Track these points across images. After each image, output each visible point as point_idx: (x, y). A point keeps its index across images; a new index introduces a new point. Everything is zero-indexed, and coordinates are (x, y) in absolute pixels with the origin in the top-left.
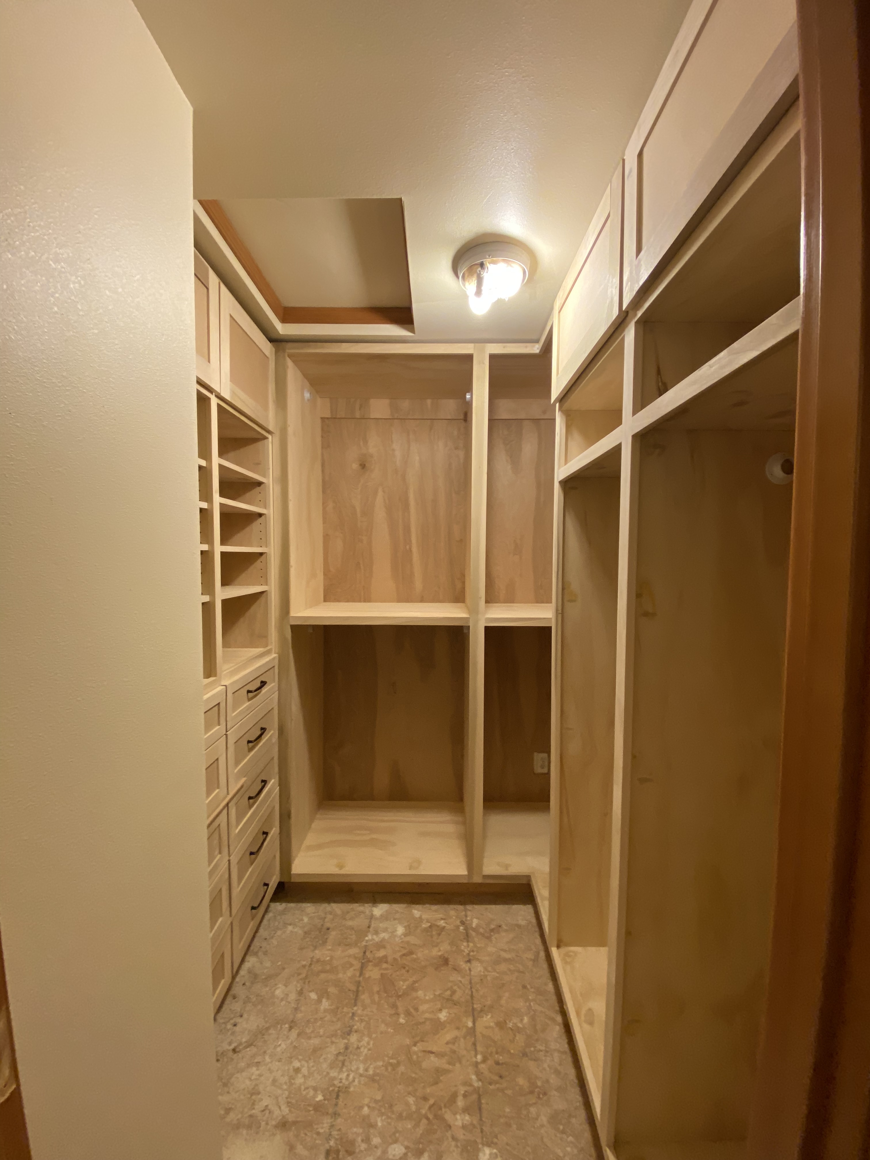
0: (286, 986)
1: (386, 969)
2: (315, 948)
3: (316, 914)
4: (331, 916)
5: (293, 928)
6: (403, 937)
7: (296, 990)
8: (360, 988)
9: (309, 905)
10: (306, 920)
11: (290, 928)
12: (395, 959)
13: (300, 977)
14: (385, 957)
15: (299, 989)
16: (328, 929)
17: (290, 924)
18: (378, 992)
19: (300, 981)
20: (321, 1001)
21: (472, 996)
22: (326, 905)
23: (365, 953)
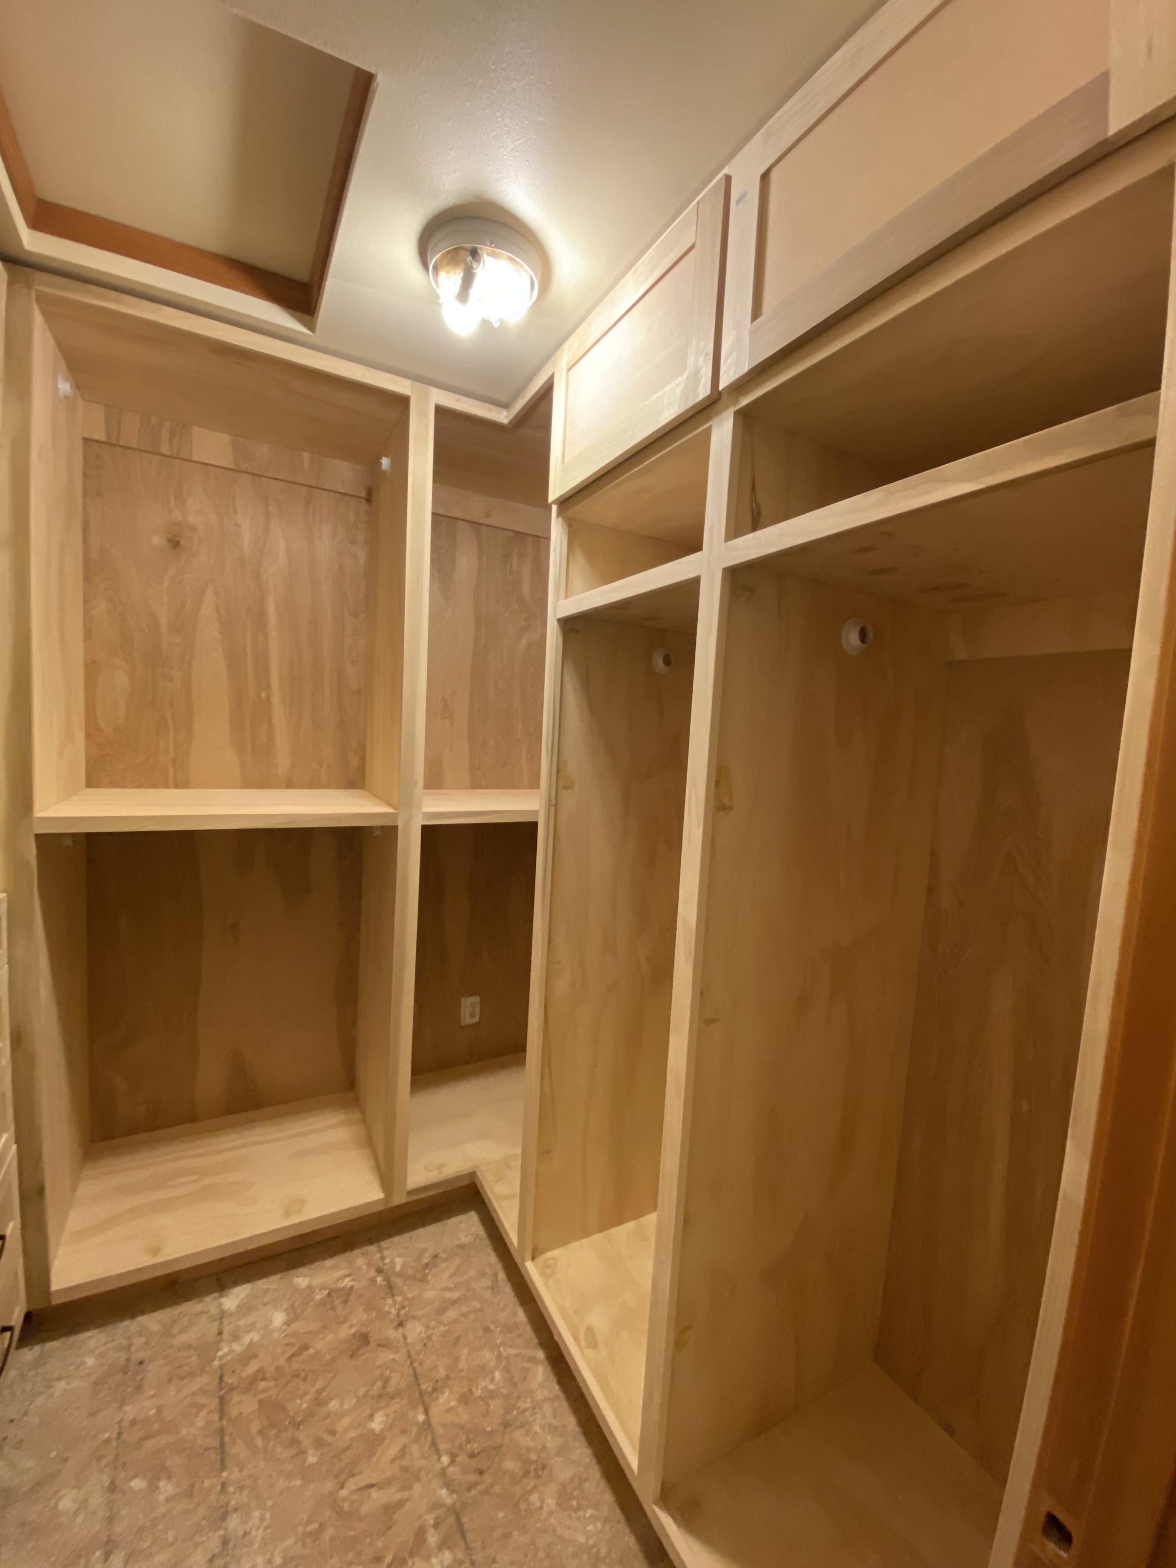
0: (79, 1488)
1: (266, 1390)
2: (122, 1403)
3: (111, 1345)
4: (142, 1340)
5: (68, 1383)
6: (284, 1327)
7: (102, 1487)
8: (227, 1439)
9: (89, 1334)
10: (90, 1361)
11: (62, 1385)
12: (278, 1368)
13: (103, 1462)
14: (261, 1371)
15: (106, 1484)
16: (141, 1363)
17: (59, 1379)
18: (260, 1432)
19: (107, 1469)
20: (157, 1487)
21: (416, 1376)
22: (127, 1323)
23: (221, 1378)
